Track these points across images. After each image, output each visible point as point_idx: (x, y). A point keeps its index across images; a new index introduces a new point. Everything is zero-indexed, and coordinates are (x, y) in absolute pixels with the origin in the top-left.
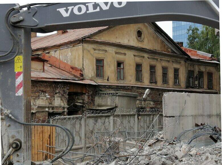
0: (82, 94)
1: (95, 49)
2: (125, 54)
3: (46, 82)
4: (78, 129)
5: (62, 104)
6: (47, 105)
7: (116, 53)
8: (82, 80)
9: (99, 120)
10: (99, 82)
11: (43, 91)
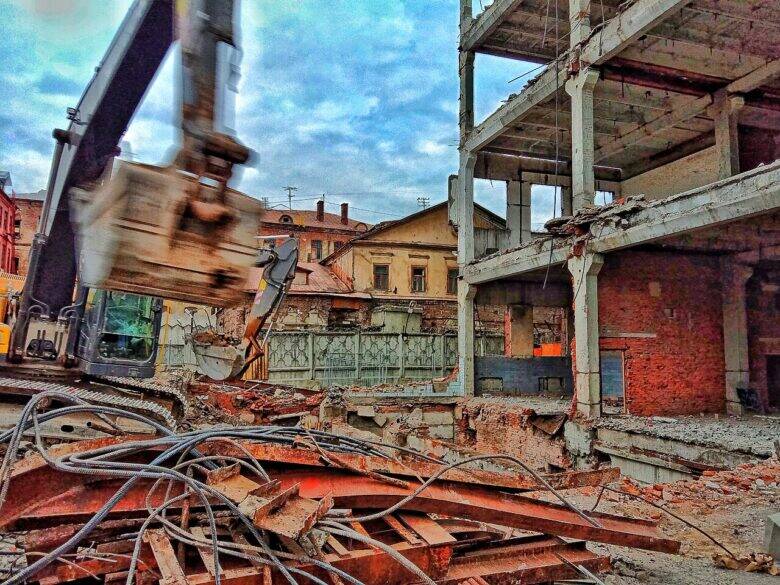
0: (354, 311)
1: (372, 254)
2: (427, 257)
3: (297, 295)
4: (302, 348)
5: (320, 323)
6: (299, 322)
7: (410, 256)
8: (350, 292)
9: (336, 339)
10: (379, 294)
11: (293, 307)
